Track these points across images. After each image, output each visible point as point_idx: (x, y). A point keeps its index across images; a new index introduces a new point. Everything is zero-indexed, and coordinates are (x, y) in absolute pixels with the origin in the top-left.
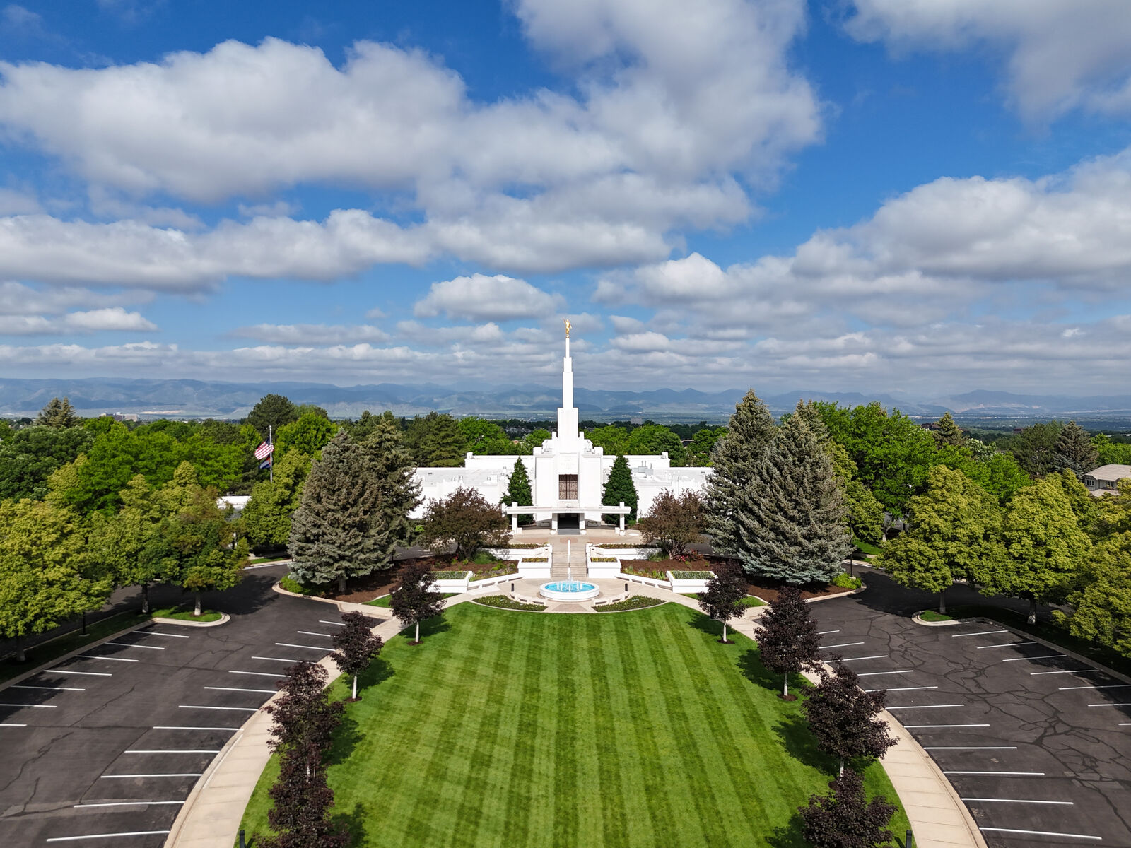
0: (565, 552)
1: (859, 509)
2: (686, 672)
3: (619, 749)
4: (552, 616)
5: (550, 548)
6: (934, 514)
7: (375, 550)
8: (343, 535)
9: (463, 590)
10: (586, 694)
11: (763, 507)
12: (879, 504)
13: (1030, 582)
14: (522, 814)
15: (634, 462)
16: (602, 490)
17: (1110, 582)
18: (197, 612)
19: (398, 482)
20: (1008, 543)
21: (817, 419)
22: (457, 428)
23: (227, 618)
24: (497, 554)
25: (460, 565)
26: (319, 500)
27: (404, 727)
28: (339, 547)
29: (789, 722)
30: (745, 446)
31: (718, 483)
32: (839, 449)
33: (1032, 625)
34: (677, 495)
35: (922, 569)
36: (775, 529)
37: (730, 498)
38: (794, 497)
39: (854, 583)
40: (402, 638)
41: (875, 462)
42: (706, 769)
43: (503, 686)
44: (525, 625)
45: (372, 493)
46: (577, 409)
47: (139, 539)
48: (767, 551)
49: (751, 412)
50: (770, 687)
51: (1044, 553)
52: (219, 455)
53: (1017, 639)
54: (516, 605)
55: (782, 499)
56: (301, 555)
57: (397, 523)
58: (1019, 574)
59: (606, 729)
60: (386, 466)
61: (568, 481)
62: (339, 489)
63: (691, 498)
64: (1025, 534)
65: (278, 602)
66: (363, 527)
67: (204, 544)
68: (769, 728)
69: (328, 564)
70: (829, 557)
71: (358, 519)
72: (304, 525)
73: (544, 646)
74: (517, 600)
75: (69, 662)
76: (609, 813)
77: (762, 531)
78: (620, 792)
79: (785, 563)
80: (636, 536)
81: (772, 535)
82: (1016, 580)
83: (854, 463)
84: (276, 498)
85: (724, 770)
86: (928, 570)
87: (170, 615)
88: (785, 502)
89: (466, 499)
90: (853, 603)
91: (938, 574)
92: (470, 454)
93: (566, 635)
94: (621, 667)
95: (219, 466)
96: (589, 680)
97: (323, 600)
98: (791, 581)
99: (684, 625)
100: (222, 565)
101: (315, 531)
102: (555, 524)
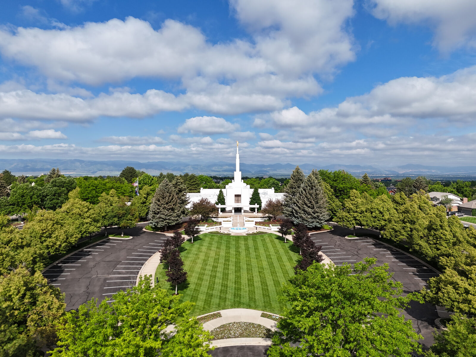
0: (237, 219)
1: (333, 205)
2: (273, 249)
3: (252, 264)
4: (233, 236)
5: (232, 218)
6: (351, 204)
7: (176, 217)
8: (167, 212)
9: (204, 230)
10: (243, 253)
11: (300, 203)
12: (340, 203)
13: (377, 224)
14: (227, 276)
15: (260, 191)
16: (250, 200)
17: (395, 222)
18: (122, 235)
19: (183, 196)
20: (372, 213)
21: (318, 175)
22: (197, 179)
23: (132, 237)
24: (215, 220)
25: (203, 223)
26: (159, 201)
27: (192, 261)
28: (166, 216)
29: (300, 260)
30: (295, 184)
31: (287, 197)
32: (328, 185)
33: (380, 238)
34: (274, 200)
35: (346, 221)
36: (304, 210)
37: (290, 201)
38: (309, 200)
39: (330, 228)
40: (187, 242)
41: (340, 189)
42: (275, 268)
43: (220, 252)
44: (225, 238)
45: (175, 199)
46: (241, 172)
47: (105, 212)
48: (301, 217)
49: (298, 173)
50: (296, 252)
51: (382, 216)
52: (122, 187)
53: (374, 242)
54: (222, 234)
55: (306, 201)
56: (153, 218)
57: (182, 209)
58: (374, 222)
59: (249, 261)
60: (179, 190)
61: (238, 196)
62: (165, 198)
63: (278, 201)
64: (377, 210)
65: (146, 233)
66: (173, 209)
67: (126, 214)
68: (294, 261)
69: (163, 221)
70: (320, 219)
71: (171, 207)
72: (154, 209)
73: (231, 243)
74: (222, 232)
75: (89, 248)
76: (249, 276)
77: (300, 211)
78: (252, 272)
79: (307, 221)
80: (261, 215)
81: (303, 212)
82: (374, 224)
83: (332, 190)
84: (141, 201)
85: (280, 268)
86: (348, 221)
87: (114, 236)
88: (307, 201)
89: (204, 202)
90: (328, 233)
91: (351, 223)
92: (202, 188)
93: (237, 241)
94: (254, 248)
95: (123, 191)
96: (244, 251)
97: (160, 233)
98: (308, 226)
99: (273, 239)
100: (131, 220)
101: (158, 211)
102: (233, 211)
